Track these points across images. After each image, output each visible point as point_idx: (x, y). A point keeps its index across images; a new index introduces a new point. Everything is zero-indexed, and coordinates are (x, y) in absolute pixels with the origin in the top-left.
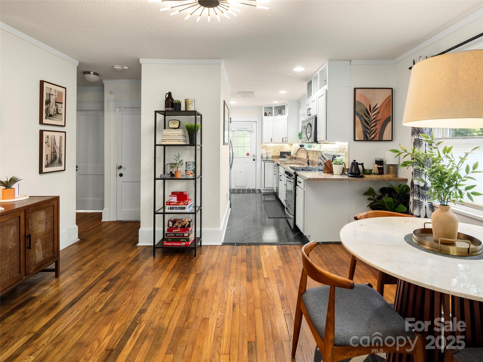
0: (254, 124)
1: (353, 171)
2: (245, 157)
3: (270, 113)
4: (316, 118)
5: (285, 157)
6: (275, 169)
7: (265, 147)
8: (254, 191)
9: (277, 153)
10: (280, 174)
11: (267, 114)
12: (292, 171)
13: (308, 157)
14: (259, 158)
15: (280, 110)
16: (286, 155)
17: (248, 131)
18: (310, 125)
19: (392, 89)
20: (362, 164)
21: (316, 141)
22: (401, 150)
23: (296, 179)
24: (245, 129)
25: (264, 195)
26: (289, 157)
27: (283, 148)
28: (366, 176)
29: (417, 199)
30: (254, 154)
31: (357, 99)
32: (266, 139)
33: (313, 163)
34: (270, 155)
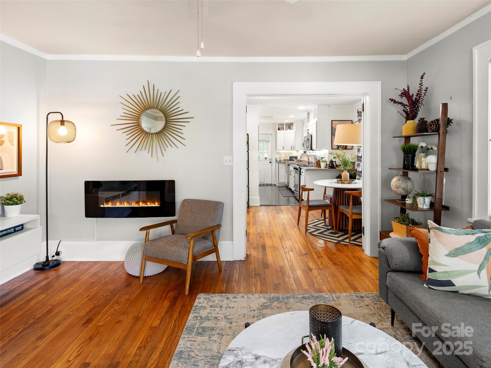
0: (270, 136)
1: (331, 165)
2: (264, 160)
3: (282, 128)
4: (312, 136)
5: (293, 160)
6: (286, 169)
7: (279, 153)
8: (271, 185)
9: (288, 157)
10: (290, 171)
11: (280, 129)
12: (298, 167)
13: (308, 159)
14: (274, 161)
15: (289, 126)
16: (294, 159)
17: (266, 141)
18: (309, 140)
19: (352, 121)
20: (335, 162)
21: (311, 149)
22: (332, 153)
23: (300, 171)
24: (264, 140)
25: (278, 187)
26: (296, 160)
27: (292, 154)
28: (337, 168)
29: (358, 178)
30: (271, 158)
31: (333, 126)
32: (279, 147)
33: (312, 163)
34: (282, 159)
